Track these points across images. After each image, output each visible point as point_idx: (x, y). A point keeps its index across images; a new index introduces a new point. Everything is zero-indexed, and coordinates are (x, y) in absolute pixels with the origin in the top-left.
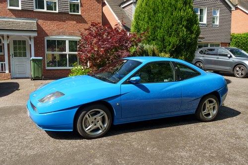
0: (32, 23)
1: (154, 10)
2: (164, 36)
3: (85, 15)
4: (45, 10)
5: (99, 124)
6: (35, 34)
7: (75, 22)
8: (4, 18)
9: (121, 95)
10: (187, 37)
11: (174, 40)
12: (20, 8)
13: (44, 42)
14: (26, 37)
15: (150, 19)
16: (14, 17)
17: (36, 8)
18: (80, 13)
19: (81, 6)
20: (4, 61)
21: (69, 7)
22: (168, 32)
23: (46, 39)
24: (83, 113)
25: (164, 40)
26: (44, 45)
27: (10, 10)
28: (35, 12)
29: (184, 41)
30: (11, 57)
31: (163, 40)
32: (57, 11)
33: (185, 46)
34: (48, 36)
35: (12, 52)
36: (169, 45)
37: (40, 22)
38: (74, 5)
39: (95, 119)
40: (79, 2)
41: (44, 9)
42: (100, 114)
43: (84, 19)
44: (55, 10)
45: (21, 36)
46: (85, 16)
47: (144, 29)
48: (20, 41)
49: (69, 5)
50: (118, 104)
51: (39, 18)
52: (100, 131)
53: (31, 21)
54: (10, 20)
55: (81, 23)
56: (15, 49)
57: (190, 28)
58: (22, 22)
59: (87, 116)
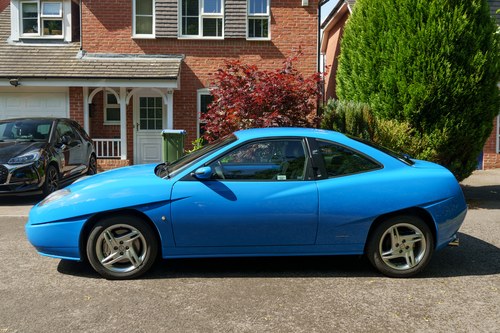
0: (171, 63)
1: (376, 24)
2: (394, 81)
3: (281, 40)
4: (200, 36)
5: (130, 253)
6: (174, 86)
7: (258, 57)
8: (126, 56)
9: (170, 201)
10: (452, 82)
11: (418, 89)
12: (153, 36)
13: (196, 100)
14: (160, 92)
15: (368, 44)
16: (142, 53)
17: (184, 33)
18: (269, 38)
19: (273, 22)
20: (119, 137)
21: (247, 26)
22: (406, 72)
23: (200, 93)
24: (97, 229)
25: (397, 91)
26: (196, 106)
27: (136, 40)
28: (181, 40)
29: (447, 91)
30: (135, 130)
31: (395, 91)
32: (222, 38)
33: (450, 103)
34: (204, 87)
35: (137, 120)
36: (408, 101)
37: (190, 60)
38: (258, 22)
39: (121, 243)
40: (268, 14)
41: (197, 33)
42: (130, 235)
43: (277, 50)
44: (220, 35)
45: (150, 89)
46: (281, 44)
47: (357, 66)
48: (153, 99)
49: (247, 22)
50: (163, 218)
51: (188, 53)
52: (132, 268)
53: (172, 60)
54: (136, 59)
55: (270, 58)
56: (143, 113)
57: (466, 60)
58: (155, 62)
59: (103, 235)
